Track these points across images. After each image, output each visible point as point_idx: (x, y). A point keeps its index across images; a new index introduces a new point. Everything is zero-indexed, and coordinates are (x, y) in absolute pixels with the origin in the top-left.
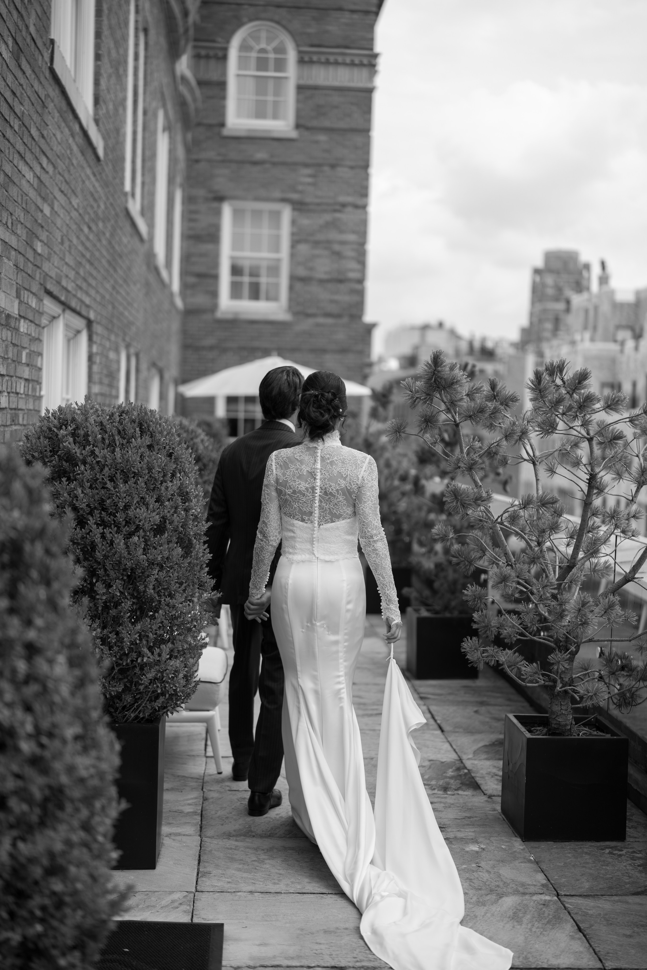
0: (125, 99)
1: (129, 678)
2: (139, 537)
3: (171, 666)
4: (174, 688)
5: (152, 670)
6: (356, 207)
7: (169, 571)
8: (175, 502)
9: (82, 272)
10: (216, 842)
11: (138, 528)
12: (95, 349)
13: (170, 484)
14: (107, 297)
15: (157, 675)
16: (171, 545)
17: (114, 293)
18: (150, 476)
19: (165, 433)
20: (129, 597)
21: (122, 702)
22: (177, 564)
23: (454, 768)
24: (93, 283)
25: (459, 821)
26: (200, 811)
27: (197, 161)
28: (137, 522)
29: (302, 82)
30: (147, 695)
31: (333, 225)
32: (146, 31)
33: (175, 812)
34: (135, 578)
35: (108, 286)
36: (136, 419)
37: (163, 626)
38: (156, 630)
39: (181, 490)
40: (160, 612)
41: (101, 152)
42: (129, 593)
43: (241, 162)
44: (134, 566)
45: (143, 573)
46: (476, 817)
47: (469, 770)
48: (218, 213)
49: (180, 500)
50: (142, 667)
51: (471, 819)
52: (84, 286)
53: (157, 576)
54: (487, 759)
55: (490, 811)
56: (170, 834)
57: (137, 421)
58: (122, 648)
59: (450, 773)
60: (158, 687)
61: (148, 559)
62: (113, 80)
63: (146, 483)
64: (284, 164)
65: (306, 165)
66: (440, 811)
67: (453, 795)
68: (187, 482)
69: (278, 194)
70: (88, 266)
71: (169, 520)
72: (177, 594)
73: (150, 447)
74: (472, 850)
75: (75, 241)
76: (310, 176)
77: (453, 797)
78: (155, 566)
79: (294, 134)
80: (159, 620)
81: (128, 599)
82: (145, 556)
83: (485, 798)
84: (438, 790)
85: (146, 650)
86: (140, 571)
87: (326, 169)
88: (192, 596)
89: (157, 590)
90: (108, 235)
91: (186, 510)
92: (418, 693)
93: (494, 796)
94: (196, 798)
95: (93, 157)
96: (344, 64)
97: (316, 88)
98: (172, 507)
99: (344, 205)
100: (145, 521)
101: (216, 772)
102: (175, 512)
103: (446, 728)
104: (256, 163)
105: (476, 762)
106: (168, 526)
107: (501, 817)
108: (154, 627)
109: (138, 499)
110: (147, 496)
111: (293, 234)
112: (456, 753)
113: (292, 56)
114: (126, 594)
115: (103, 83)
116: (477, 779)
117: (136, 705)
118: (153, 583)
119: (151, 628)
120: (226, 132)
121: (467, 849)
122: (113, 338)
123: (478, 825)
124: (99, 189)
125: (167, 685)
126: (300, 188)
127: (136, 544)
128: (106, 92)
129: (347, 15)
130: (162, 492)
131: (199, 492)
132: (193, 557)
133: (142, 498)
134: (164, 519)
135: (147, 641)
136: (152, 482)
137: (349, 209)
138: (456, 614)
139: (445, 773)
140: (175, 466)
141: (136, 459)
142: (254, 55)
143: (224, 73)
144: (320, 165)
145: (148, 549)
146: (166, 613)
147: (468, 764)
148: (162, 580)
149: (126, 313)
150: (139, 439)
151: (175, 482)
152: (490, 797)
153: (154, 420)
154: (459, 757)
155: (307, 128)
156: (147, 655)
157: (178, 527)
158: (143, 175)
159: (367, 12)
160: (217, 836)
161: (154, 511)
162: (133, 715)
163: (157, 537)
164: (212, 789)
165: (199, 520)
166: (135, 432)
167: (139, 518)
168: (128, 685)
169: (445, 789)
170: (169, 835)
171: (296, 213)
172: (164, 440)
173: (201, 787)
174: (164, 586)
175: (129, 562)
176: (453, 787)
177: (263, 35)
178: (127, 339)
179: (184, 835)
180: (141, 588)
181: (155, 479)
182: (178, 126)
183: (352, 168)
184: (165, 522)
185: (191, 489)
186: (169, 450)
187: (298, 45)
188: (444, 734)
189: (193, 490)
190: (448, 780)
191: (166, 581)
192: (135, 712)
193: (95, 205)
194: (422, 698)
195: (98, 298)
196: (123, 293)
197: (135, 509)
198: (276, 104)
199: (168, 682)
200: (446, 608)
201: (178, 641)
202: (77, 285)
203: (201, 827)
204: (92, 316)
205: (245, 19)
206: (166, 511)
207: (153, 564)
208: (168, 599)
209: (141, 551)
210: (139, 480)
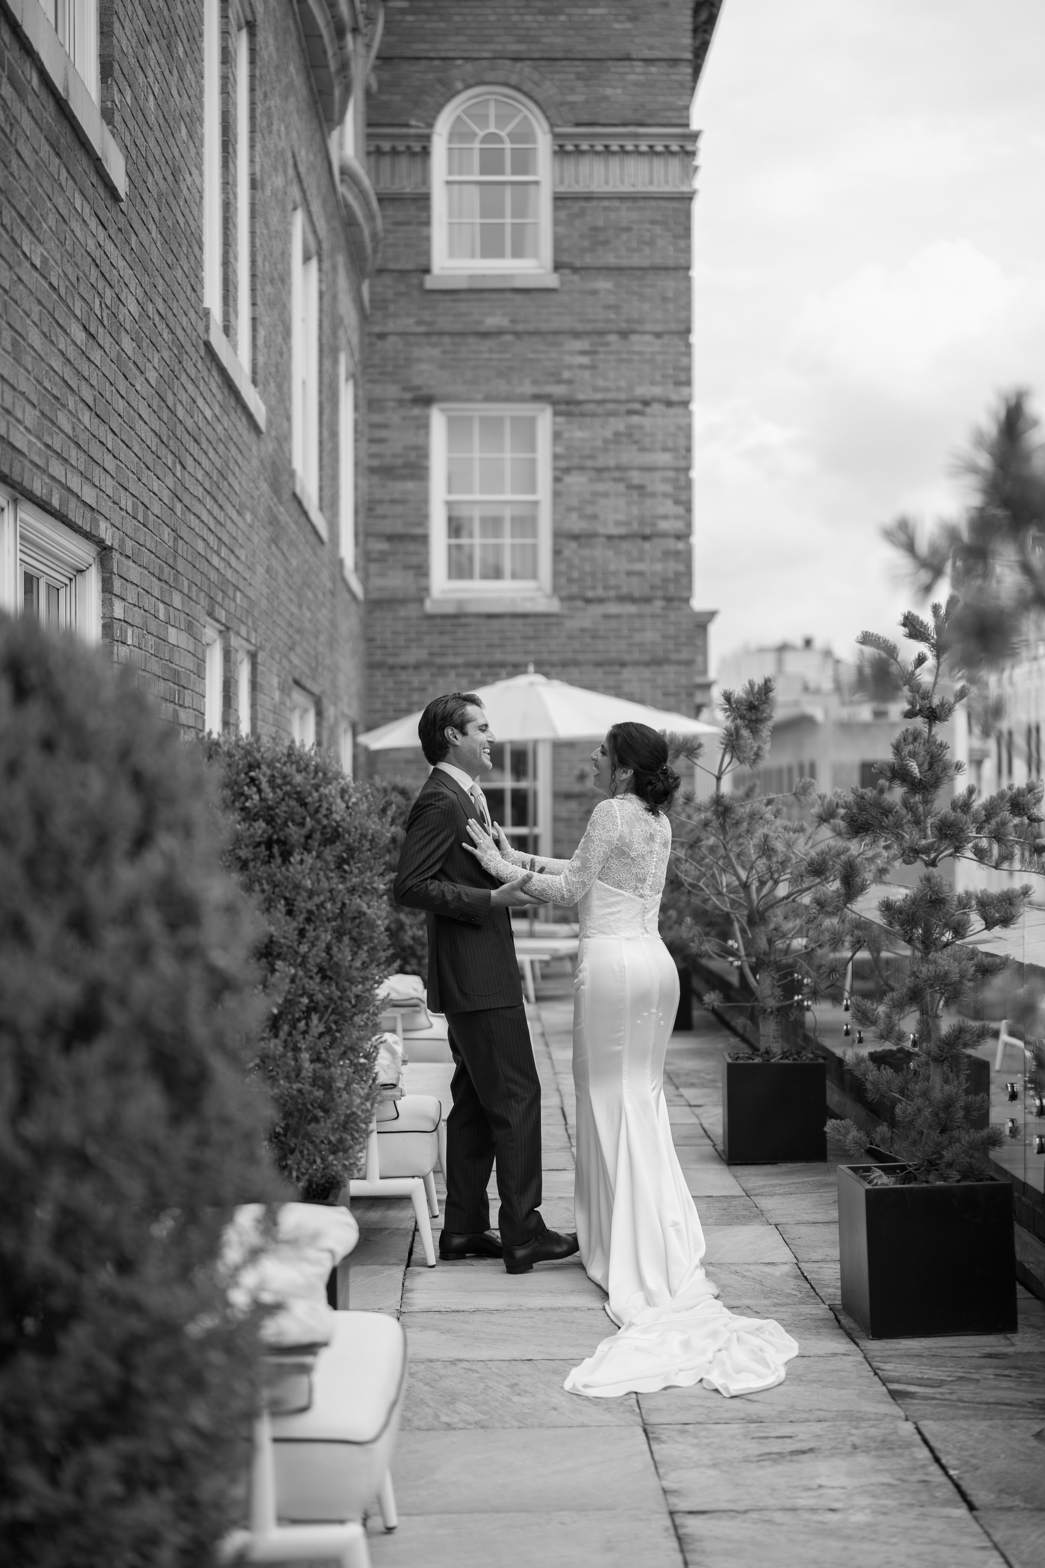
0: (194, 119)
6: (669, 404)
9: (63, 420)
12: (118, 610)
14: (156, 508)
17: (178, 508)
24: (110, 463)
27: (382, 336)
29: (562, 189)
31: (629, 437)
32: (251, 27)
35: (156, 485)
41: (121, 184)
43: (462, 334)
48: (424, 426)
52: (73, 454)
62: (154, 52)
64: (537, 333)
65: (576, 335)
69: (528, 388)
70: (86, 417)
75: (35, 338)
76: (583, 353)
79: (552, 281)
87: (613, 338)
90: (152, 376)
92: (884, 1381)
95: (94, 179)
96: (638, 153)
97: (588, 198)
99: (646, 403)
104: (485, 335)
111: (556, 457)
113: (544, 144)
115: (124, 39)
120: (430, 283)
122: (177, 600)
124: (121, 264)
126: (566, 375)
128: (133, 61)
129: (639, 67)
137: (656, 408)
138: (954, 1179)
142: (477, 145)
143: (425, 180)
144: (601, 333)
149: (215, 561)
155: (575, 270)
158: (254, 304)
159: (675, 62)
171: (560, 419)
177: (492, 111)
178: (222, 615)
182: (341, 259)
183: (658, 335)
187: (552, 125)
188: (976, 1519)
193: (108, 294)
194: (895, 1395)
195: (127, 502)
196: (205, 516)
198: (519, 231)
200: (932, 1165)
202: (48, 446)
204: (105, 532)
205: (459, 85)
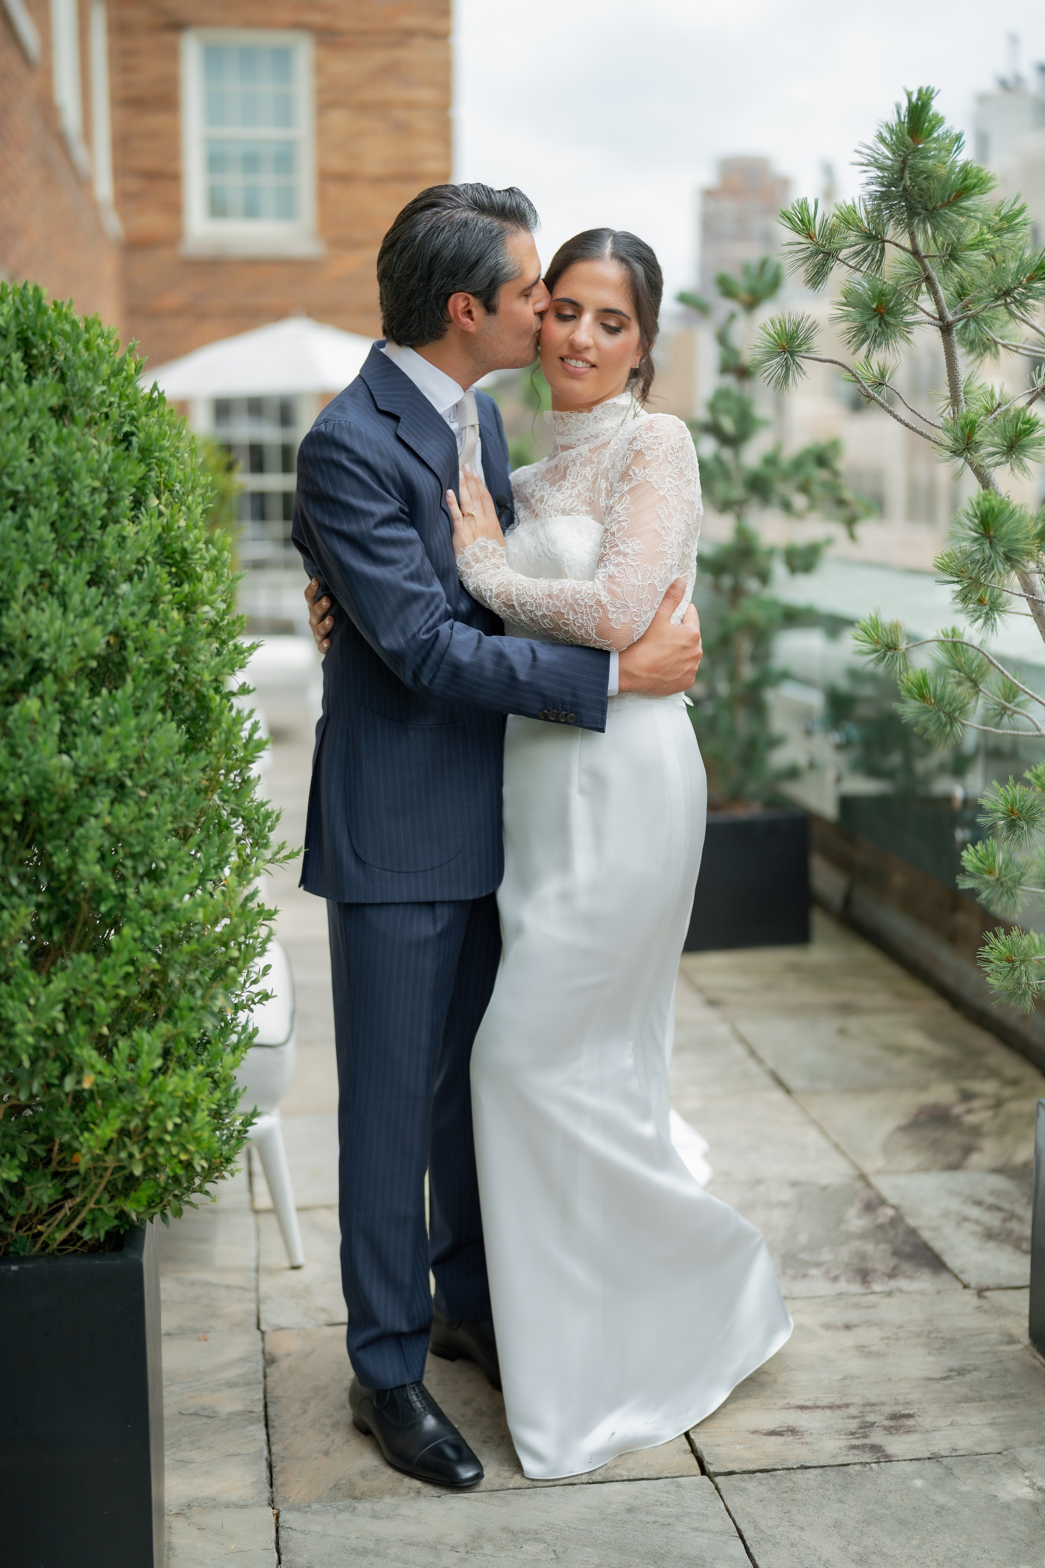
1: (41, 1131)
2: (41, 697)
3: (171, 1094)
4: (184, 1157)
5: (112, 1113)
6: (430, 35)
7: (146, 798)
8: (151, 583)
10: (318, 1528)
11: (37, 671)
13: (130, 529)
15: (127, 1122)
16: (145, 718)
18: (67, 504)
19: (105, 369)
20: (23, 890)
21: (25, 1204)
22: (166, 774)
23: (858, 1205)
25: (938, 1386)
26: (260, 1408)
28: (34, 653)
30: (101, 1177)
31: (392, 71)
33: (196, 1414)
34: (40, 830)
36: (8, 325)
37: (137, 971)
38: (117, 987)
39: (164, 547)
40: (126, 931)
42: (22, 878)
44: (32, 793)
45: (62, 811)
46: (976, 1369)
47: (894, 1207)
48: (175, 53)
49: (165, 576)
50: (79, 1100)
51: (968, 1378)
53: (108, 819)
54: (923, 1169)
55: (1001, 1343)
56: (189, 1506)
57: (13, 330)
58: (12, 1054)
59: (856, 1221)
60: (131, 1156)
61: (76, 766)
63: (53, 524)
66: (879, 1355)
67: (890, 1294)
68: (182, 523)
69: (286, 15)
71: (135, 640)
72: (174, 868)
73: (61, 413)
74: (1018, 1500)
77: (891, 1301)
78: (101, 787)
80: (125, 956)
81: (20, 897)
82: (65, 758)
83: (969, 1298)
84: (848, 1281)
85: (87, 1053)
86: (52, 808)
88: (219, 867)
89: (111, 862)
91: (187, 607)
93: (988, 1289)
94: (245, 1360)
98: (141, 600)
99: (410, 34)
100: (60, 648)
101: (286, 1264)
102: (152, 614)
103: (794, 1082)
105: (901, 1181)
106: (135, 660)
107: (1037, 1363)
108: (109, 980)
109: (34, 579)
110: (61, 568)
111: (318, 91)
112: (843, 1153)
114: (14, 882)
116: (926, 1235)
117: (69, 1204)
118: (97, 842)
119: (99, 982)
121: (1004, 1496)
123: (993, 1398)
125: (161, 1151)
127: (33, 722)
130: (107, 552)
131: (220, 551)
132: (215, 749)
133: (44, 574)
134: (119, 637)
135: (90, 1023)
136: (75, 524)
137: (420, 41)
139: (840, 1220)
140: (142, 469)
141: (15, 450)
145: (75, 735)
146: (143, 931)
147: (886, 1186)
148: (128, 830)
150: (23, 386)
151: (146, 523)
152: (981, 1292)
153: (68, 328)
154: (856, 1166)
156: (92, 1067)
157: (163, 660)
160: (319, 1500)
161: (86, 613)
162: (60, 1236)
163: (98, 694)
164: (283, 1322)
165: (224, 637)
166: (9, 365)
167: (39, 637)
168: (40, 1151)
169: (864, 1275)
170: (186, 1510)
171: (322, 52)
172: (103, 392)
173: (254, 1321)
174: (131, 846)
175: (14, 780)
176: (880, 1267)
179: (227, 1506)
180: (61, 860)
181: (84, 514)
184: (123, 646)
185: (197, 541)
186: (122, 424)
188: (794, 1102)
189: (201, 545)
190: (856, 1244)
191: (138, 831)
192: (67, 1225)
197: (25, 610)
199: (161, 1141)
201: (185, 1013)
203: (270, 1467)
206: (123, 612)
207: (93, 781)
208: (145, 887)
209: (52, 743)
210: (29, 516)
